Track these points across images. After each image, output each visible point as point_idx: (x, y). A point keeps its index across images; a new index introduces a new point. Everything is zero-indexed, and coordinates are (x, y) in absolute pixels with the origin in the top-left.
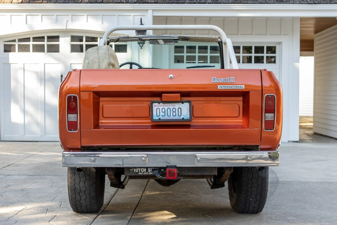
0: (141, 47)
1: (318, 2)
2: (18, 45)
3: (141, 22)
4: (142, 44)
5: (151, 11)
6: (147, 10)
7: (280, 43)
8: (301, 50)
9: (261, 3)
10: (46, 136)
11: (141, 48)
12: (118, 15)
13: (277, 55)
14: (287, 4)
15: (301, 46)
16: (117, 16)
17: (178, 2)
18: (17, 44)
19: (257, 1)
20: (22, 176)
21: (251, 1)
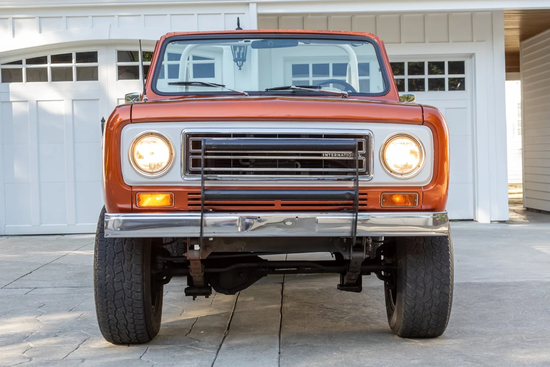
0: (240, 67)
2: (27, 69)
3: (238, 24)
4: (241, 62)
5: (255, 5)
6: (248, 4)
7: (472, 56)
8: (508, 70)
10: (77, 224)
12: (198, 14)
13: (467, 76)
15: (507, 64)
16: (196, 15)
18: (24, 67)
20: (60, 289)
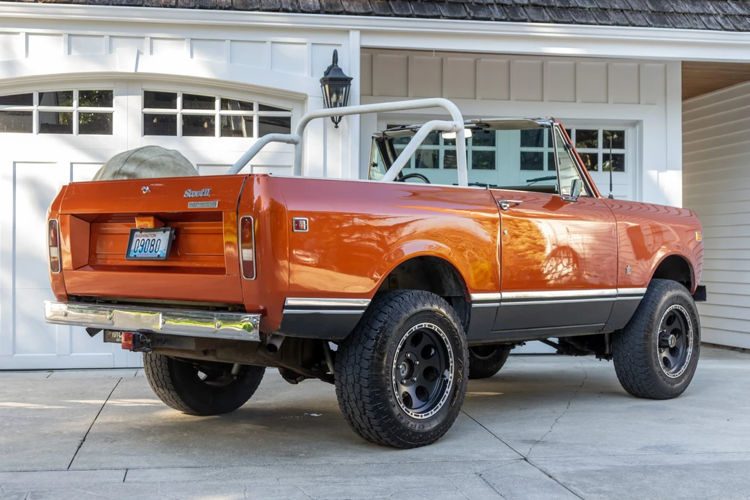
0: (336, 123)
1: (745, 26)
3: (334, 61)
5: (358, 33)
6: (347, 32)
7: (635, 124)
9: (618, 25)
10: (73, 354)
11: (334, 125)
12: (272, 42)
14: (676, 28)
16: (269, 44)
17: (424, 14)
19: (609, 20)
21: (596, 19)
